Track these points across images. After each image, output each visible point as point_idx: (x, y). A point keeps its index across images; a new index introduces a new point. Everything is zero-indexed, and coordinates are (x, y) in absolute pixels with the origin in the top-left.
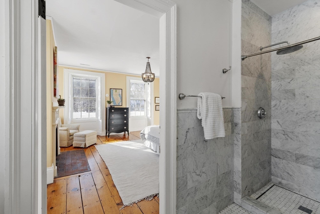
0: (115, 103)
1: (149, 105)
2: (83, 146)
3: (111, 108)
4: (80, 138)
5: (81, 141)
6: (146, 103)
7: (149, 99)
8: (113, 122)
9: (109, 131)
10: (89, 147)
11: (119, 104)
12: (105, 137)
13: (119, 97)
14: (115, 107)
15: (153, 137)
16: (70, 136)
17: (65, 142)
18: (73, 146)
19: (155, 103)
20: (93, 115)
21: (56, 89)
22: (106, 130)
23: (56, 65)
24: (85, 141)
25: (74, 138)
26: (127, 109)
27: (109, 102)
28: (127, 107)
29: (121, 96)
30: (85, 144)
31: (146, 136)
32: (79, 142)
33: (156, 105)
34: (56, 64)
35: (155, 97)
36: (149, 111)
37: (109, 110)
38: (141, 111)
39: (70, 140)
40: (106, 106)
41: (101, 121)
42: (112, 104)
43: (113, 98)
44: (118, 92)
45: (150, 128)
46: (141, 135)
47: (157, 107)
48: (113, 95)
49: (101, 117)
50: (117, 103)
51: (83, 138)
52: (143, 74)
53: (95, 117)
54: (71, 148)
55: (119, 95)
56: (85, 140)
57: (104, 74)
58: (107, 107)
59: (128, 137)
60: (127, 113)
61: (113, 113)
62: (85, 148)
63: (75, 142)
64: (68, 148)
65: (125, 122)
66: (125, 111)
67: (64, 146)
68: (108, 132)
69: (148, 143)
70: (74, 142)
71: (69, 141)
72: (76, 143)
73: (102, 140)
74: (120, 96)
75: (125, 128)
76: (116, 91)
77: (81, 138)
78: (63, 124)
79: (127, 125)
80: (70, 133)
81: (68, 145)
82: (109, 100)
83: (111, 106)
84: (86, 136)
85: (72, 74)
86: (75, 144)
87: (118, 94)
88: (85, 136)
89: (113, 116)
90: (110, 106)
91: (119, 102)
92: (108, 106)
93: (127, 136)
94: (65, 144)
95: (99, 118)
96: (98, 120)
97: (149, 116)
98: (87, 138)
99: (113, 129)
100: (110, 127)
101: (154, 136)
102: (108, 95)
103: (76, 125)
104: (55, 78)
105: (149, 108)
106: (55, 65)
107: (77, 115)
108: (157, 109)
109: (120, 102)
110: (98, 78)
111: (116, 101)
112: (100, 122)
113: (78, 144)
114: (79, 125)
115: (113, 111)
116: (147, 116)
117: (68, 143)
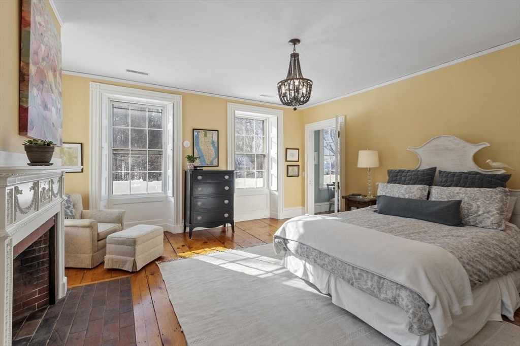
0: (204, 161)
1: (275, 166)
2: (128, 267)
3: (196, 171)
4: (122, 246)
5: (124, 254)
6: (266, 160)
7: (273, 153)
8: (199, 204)
9: (190, 223)
10: (144, 268)
11: (212, 162)
12: (182, 236)
13: (212, 148)
14: (204, 169)
15: (320, 252)
16: (98, 241)
17: (87, 255)
18: (106, 266)
19: (286, 161)
20: (155, 187)
21: (26, 110)
22: (185, 220)
23: (27, 29)
24: (133, 254)
25: (108, 246)
26: (231, 173)
27: (191, 159)
28: (229, 169)
29: (216, 145)
30: (135, 262)
31: (292, 246)
32: (119, 257)
33: (288, 166)
34: (29, 25)
35: (287, 149)
36: (273, 177)
37: (192, 175)
38: (257, 178)
39: (98, 251)
40: (183, 167)
41: (172, 200)
42: (197, 163)
43: (199, 150)
44: (211, 136)
45: (300, 223)
46: (277, 240)
47: (290, 168)
48: (198, 143)
49: (173, 192)
50: (207, 159)
51: (130, 247)
52: (283, 82)
53: (160, 191)
54: (100, 270)
55: (213, 142)
56: (135, 253)
57: (180, 98)
58: (185, 169)
59: (233, 236)
60: (230, 183)
61: (201, 184)
62: (135, 272)
63: (111, 256)
64: (93, 270)
65: (226, 202)
66: (227, 177)
67: (83, 266)
68: (188, 224)
69: (296, 265)
70: (107, 257)
71: (95, 252)
72: (112, 260)
73: (175, 246)
74: (214, 146)
75: (226, 215)
76: (206, 135)
77: (125, 247)
78: (88, 208)
79: (230, 209)
80: (98, 234)
81: (93, 264)
82: (191, 154)
83: (195, 167)
84: (138, 243)
85: (111, 96)
86: (110, 262)
87: (211, 141)
88: (133, 242)
89: (200, 189)
90: (192, 167)
91: (211, 159)
92: (189, 166)
93: (229, 233)
94: (85, 260)
95: (170, 192)
96: (167, 197)
97: (274, 187)
98: (139, 248)
99: (199, 218)
100: (192, 213)
101: (321, 250)
102: (188, 144)
103: (116, 211)
104: (24, 71)
105: (274, 171)
106: (23, 29)
107: (121, 188)
108: (290, 174)
109: (215, 158)
110: (166, 105)
111: (205, 157)
112: (171, 202)
113: (116, 262)
114: (124, 213)
115: (200, 178)
116: (268, 187)
117: (92, 259)
